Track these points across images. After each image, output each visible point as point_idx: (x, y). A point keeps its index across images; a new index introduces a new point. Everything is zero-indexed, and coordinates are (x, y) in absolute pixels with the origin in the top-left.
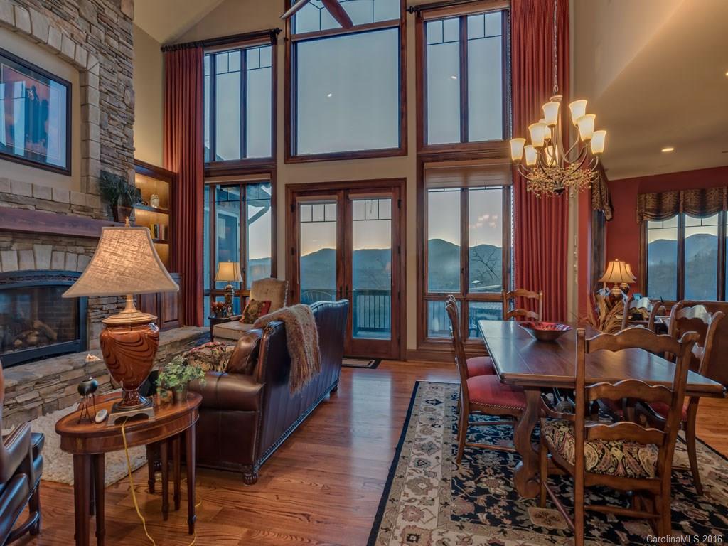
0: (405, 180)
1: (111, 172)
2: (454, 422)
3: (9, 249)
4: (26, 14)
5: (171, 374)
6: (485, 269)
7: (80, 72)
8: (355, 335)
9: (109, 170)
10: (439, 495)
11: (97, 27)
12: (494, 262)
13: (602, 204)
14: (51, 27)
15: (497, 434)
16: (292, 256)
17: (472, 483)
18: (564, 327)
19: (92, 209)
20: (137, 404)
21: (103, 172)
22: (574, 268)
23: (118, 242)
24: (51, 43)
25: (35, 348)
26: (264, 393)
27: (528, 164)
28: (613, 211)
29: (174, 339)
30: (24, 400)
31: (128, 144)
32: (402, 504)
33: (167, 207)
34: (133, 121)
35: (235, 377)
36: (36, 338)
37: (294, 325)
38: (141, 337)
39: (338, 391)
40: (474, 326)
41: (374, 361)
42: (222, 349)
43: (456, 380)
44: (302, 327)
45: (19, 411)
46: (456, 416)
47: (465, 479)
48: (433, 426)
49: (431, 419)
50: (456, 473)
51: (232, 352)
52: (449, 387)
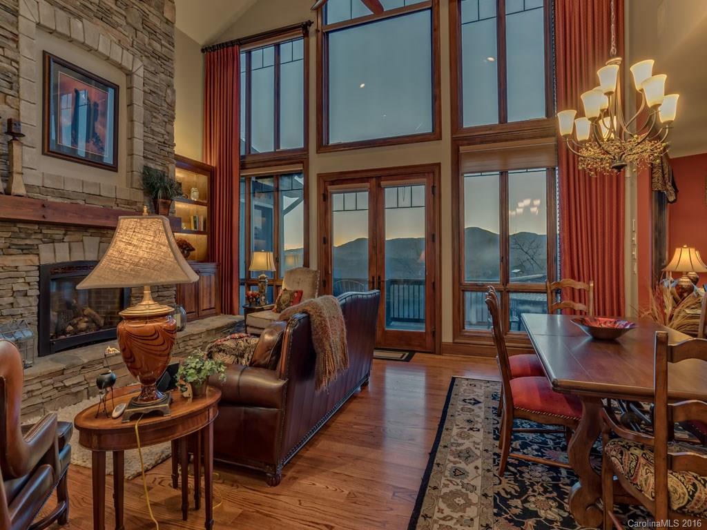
0: (439, 165)
1: (152, 167)
2: (495, 426)
3: (62, 241)
4: (80, 25)
5: (190, 368)
6: (525, 257)
7: (127, 75)
8: (388, 325)
9: (151, 165)
10: (480, 515)
11: (142, 32)
12: (535, 250)
13: (665, 184)
14: (101, 36)
15: (545, 443)
16: (324, 246)
17: (518, 502)
18: (626, 325)
19: (136, 202)
20: (153, 400)
21: (146, 168)
22: (633, 255)
23: (134, 232)
24: (101, 49)
25: (84, 334)
26: (286, 391)
27: (579, 139)
28: (676, 191)
29: (210, 327)
30: (70, 383)
31: (169, 141)
32: (436, 522)
33: (206, 199)
34: (174, 118)
35: (257, 372)
36: (85, 324)
37: (320, 318)
38: (156, 331)
39: (370, 385)
40: (516, 319)
41: (407, 354)
42: (247, 340)
43: (497, 377)
44: (327, 319)
45: (68, 394)
46: (497, 419)
47: (509, 496)
48: (471, 429)
49: (469, 421)
50: (499, 488)
51: (256, 344)
52: (488, 385)
